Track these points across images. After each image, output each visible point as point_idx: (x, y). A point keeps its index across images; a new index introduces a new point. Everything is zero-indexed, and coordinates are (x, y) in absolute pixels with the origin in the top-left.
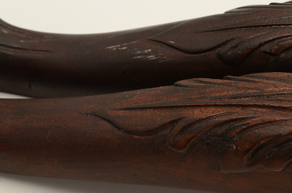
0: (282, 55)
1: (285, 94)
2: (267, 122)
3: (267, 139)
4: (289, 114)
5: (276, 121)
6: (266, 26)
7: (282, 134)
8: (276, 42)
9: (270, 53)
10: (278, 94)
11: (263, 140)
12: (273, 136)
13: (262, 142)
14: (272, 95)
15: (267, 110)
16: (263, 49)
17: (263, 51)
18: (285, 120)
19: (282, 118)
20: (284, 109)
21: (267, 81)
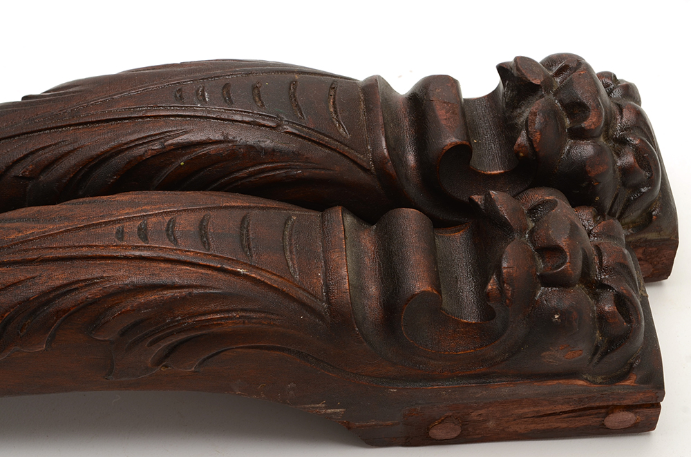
0: (42, 178)
1: (31, 240)
2: (9, 286)
3: (12, 310)
4: (38, 268)
5: (20, 282)
6: (14, 136)
7: (30, 298)
8: (29, 159)
9: (23, 178)
10: (21, 242)
11: (7, 312)
12: (19, 304)
13: (6, 315)
14: (15, 245)
15: (8, 269)
16: (13, 173)
17: (15, 176)
18: (34, 278)
19: (29, 276)
20: (31, 262)
21: (9, 225)
